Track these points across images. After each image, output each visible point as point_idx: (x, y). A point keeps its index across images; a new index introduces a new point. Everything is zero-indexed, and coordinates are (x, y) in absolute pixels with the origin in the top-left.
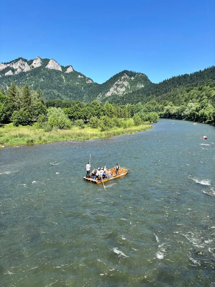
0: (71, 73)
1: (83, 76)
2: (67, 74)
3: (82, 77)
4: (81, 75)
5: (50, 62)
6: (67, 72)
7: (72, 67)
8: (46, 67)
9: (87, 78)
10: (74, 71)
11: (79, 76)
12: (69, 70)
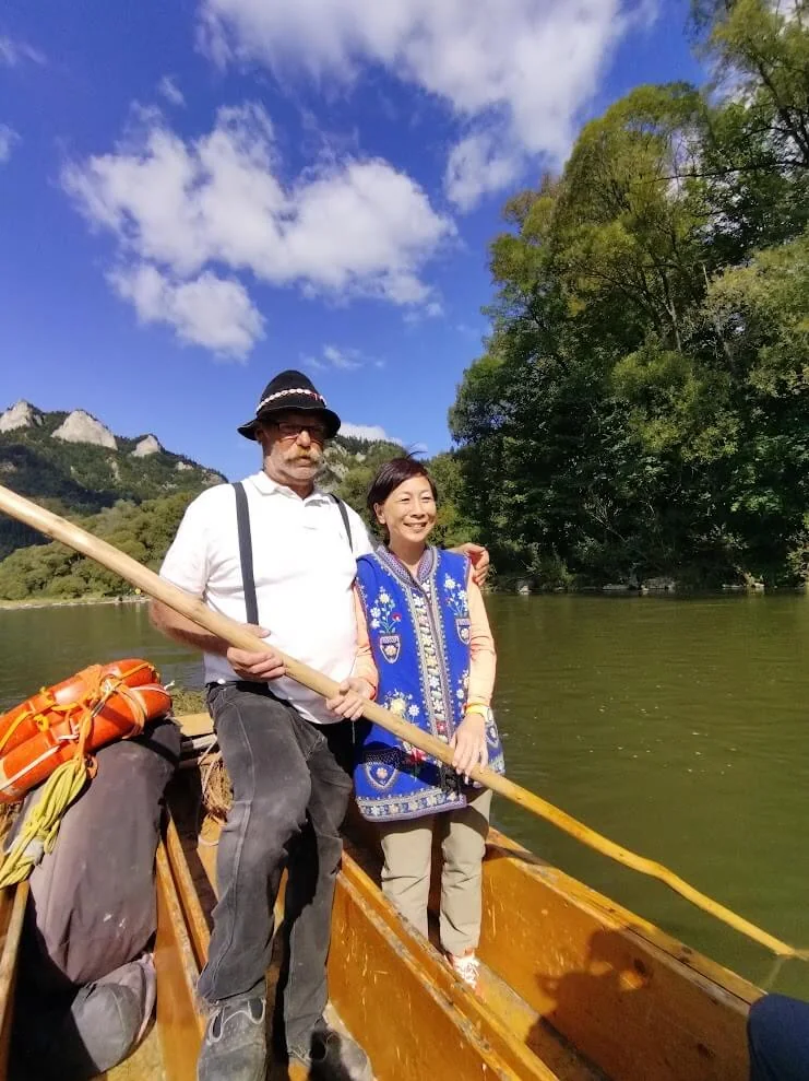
0: (154, 456)
1: (194, 464)
2: (138, 460)
3: (189, 467)
4: (187, 462)
5: (68, 420)
6: (135, 454)
7: (156, 439)
8: (53, 436)
9: (205, 471)
10: (162, 449)
11: (181, 466)
12: (145, 449)
